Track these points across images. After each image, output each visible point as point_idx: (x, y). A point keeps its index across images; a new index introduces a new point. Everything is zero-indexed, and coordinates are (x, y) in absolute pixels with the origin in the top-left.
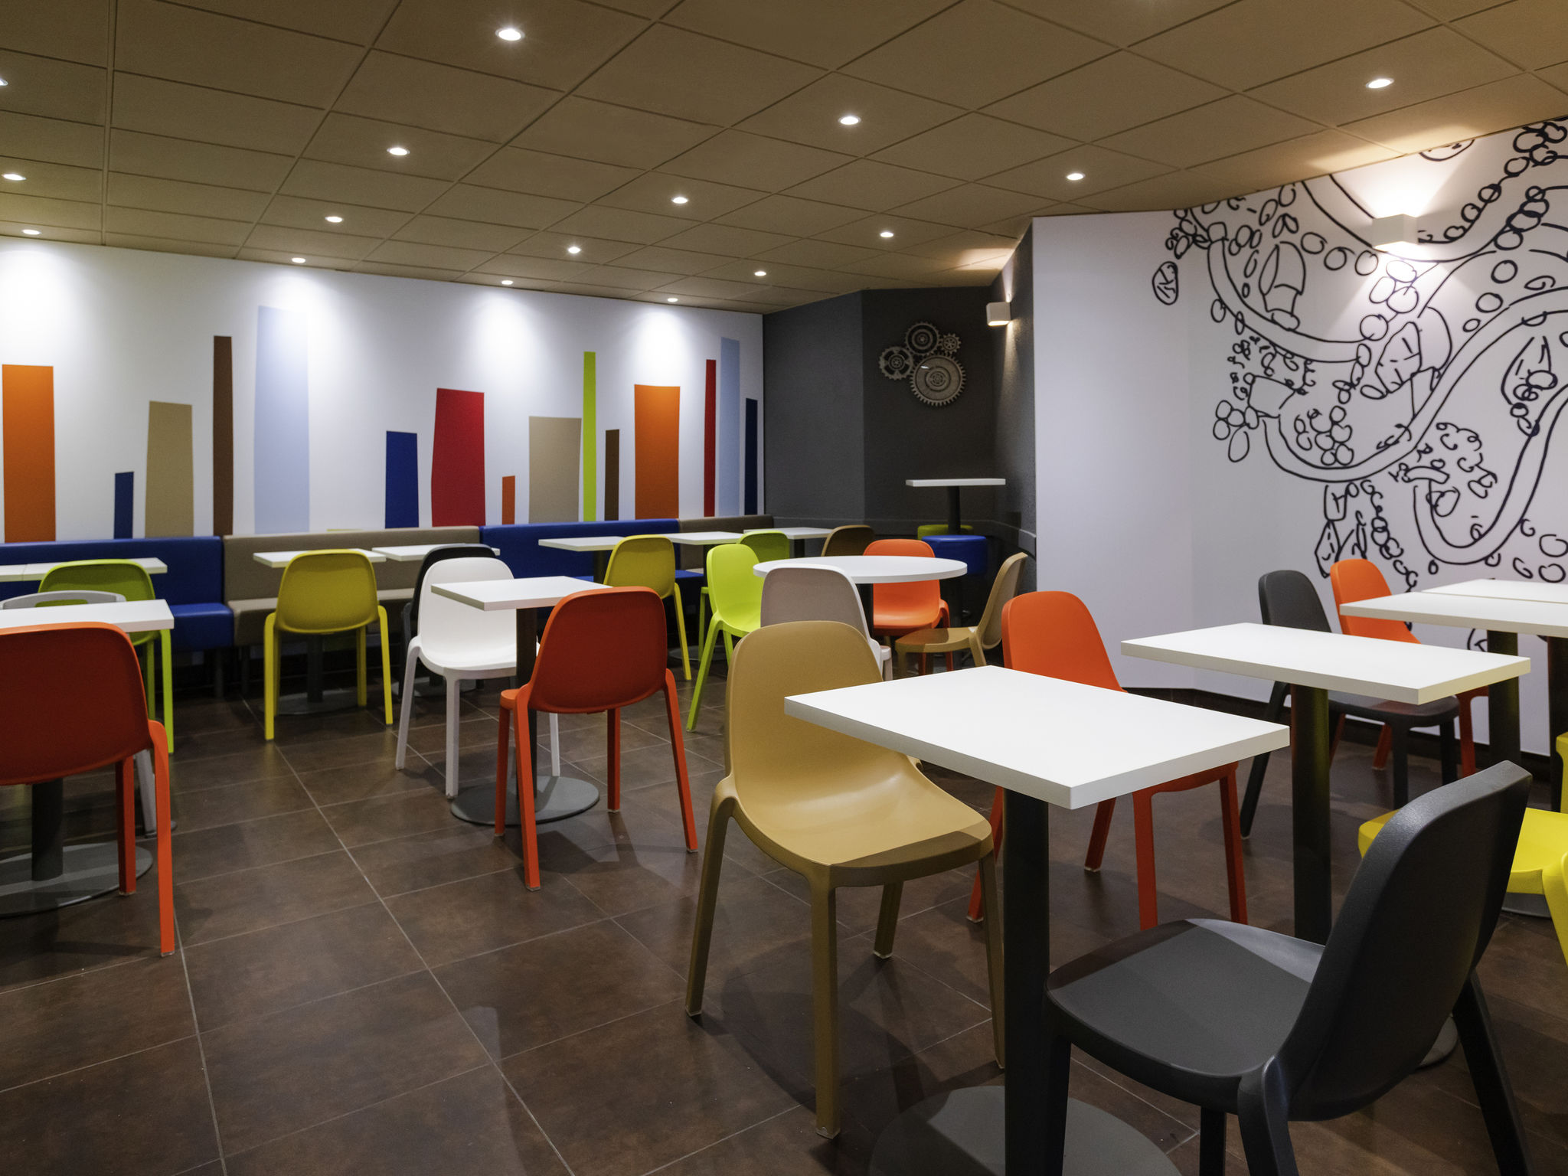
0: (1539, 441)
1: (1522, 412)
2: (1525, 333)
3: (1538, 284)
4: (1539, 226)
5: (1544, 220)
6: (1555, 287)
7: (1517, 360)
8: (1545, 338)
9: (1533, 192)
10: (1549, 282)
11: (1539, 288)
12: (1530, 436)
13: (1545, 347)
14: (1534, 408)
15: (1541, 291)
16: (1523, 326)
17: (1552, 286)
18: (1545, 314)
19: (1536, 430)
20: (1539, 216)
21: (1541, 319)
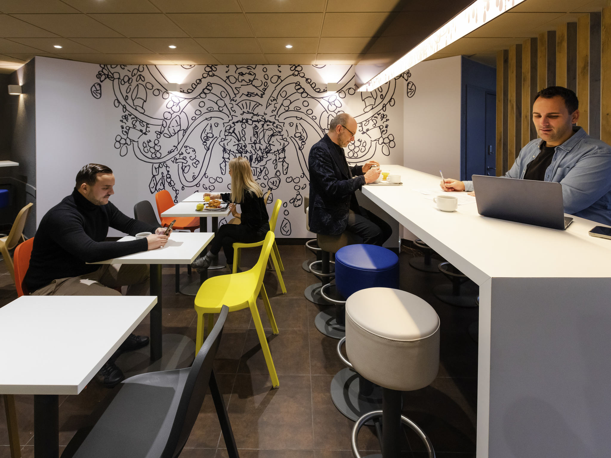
0: (209, 152)
1: (205, 144)
2: (206, 122)
3: (209, 109)
4: (210, 93)
5: (211, 92)
6: (214, 110)
7: (204, 129)
8: (211, 124)
9: (209, 84)
10: (212, 109)
11: (210, 110)
12: (207, 151)
13: (211, 126)
14: (208, 143)
15: (210, 111)
16: (206, 120)
17: (213, 110)
18: (211, 117)
19: (209, 149)
20: (210, 90)
21: (210, 119)
